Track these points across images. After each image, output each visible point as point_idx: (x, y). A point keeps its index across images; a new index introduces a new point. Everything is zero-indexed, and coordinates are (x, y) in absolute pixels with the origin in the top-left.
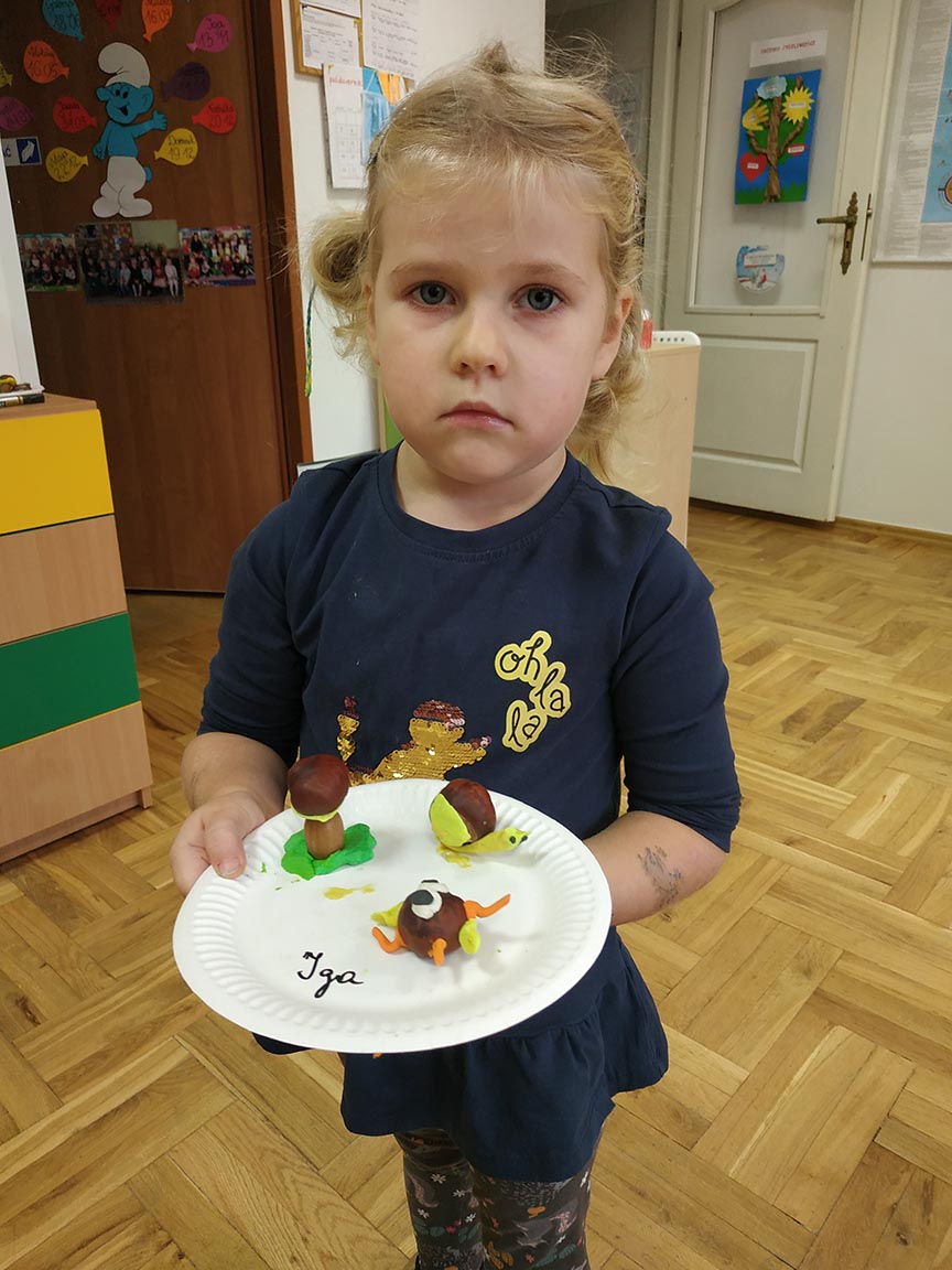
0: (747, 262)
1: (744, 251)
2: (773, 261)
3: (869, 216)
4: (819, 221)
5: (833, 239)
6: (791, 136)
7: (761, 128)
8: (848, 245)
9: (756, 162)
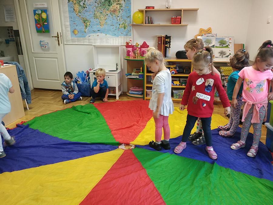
0: (42, 44)
1: (41, 41)
2: (46, 43)
3: (61, 36)
4: (52, 37)
5: (56, 40)
6: (44, 21)
7: (38, 19)
8: (58, 41)
9: (39, 25)
